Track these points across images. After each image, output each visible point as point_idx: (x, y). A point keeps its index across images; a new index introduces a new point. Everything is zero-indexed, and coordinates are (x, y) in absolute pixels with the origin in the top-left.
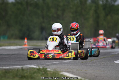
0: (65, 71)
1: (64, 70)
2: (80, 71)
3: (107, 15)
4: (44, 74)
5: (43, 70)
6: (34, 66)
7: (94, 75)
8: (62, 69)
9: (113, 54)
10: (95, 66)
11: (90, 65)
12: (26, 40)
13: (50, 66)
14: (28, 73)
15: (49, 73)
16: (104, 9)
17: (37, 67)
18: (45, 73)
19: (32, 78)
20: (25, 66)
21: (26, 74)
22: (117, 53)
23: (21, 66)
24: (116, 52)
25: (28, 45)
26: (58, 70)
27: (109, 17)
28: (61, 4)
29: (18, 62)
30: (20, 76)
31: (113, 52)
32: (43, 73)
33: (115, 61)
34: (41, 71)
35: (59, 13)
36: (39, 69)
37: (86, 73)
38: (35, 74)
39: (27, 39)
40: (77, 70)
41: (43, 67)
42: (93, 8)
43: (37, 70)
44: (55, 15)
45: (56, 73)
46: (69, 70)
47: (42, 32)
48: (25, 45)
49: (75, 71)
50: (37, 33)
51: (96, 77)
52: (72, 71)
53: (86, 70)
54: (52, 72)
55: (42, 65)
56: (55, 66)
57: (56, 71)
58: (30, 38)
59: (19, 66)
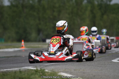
0: (63, 72)
2: (77, 71)
3: (103, 15)
5: (40, 72)
6: (32, 67)
7: (92, 75)
8: (60, 69)
9: (110, 53)
10: (92, 65)
11: (87, 65)
12: (23, 42)
13: (48, 67)
14: (26, 75)
15: (46, 74)
16: (100, 9)
17: (35, 69)
20: (22, 68)
21: (24, 76)
22: (114, 52)
23: (19, 68)
26: (56, 71)
27: (105, 17)
28: (57, 5)
29: (16, 64)
32: (41, 74)
34: (39, 73)
35: (56, 14)
36: (36, 71)
37: (84, 73)
38: (33, 76)
39: (25, 41)
40: (75, 70)
41: (40, 68)
44: (51, 17)
45: (54, 74)
46: (67, 70)
47: (39, 34)
48: (22, 47)
49: (73, 71)
50: (34, 35)
51: (94, 76)
52: (69, 71)
53: (83, 70)
54: (49, 73)
55: (40, 66)
56: (52, 67)
57: (54, 72)
58: (27, 40)
59: (17, 68)
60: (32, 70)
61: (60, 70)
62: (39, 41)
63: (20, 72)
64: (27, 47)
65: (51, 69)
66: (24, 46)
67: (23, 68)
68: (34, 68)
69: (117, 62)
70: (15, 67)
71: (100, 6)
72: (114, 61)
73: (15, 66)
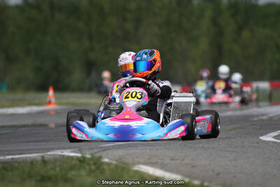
0: (144, 164)
1: (143, 160)
2: (178, 162)
3: (240, 28)
4: (94, 171)
5: (92, 163)
6: (71, 152)
7: (213, 171)
8: (137, 157)
9: (256, 119)
10: (214, 148)
11: (203, 147)
12: (51, 93)
13: (110, 152)
14: (58, 169)
15: (106, 167)
16: (234, 15)
17: (79, 155)
18: (98, 168)
19: (66, 180)
20: (49, 153)
21: (52, 173)
22: (265, 117)
23: (41, 154)
24: (263, 115)
25: (56, 104)
26: (129, 160)
27: (246, 34)
28: (133, 6)
29: (34, 143)
30: (39, 178)
31: (257, 116)
32: (93, 167)
33: (262, 135)
34: (89, 164)
35: (129, 26)
36: (82, 161)
37: (193, 167)
38: (73, 172)
39: (56, 90)
40: (172, 160)
41: (92, 154)
43: (78, 163)
45: (123, 169)
46: (153, 160)
47: (89, 73)
48: (50, 103)
49: (167, 161)
50: (77, 75)
51: (218, 174)
52: (160, 161)
53: (192, 160)
54: (112, 166)
55: (90, 149)
56: (120, 152)
57: (122, 163)
58: (60, 88)
59: (37, 153)
60: (72, 157)
61: (137, 160)
62: (90, 90)
63: (44, 162)
64: (60, 104)
65: (117, 157)
66: (53, 100)
67: (52, 153)
68: (77, 153)
69: (273, 142)
70: (32, 150)
71: (234, 8)
72: (264, 138)
73: (31, 147)
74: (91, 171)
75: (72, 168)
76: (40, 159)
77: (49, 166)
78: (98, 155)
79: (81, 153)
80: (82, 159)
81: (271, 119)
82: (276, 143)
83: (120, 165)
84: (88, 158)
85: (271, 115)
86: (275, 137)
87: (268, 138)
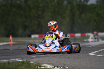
0: (46, 64)
1: (45, 62)
2: (59, 63)
3: (81, 13)
4: (27, 66)
5: (26, 63)
6: (19, 59)
7: (72, 66)
8: (43, 61)
9: (87, 47)
10: (72, 58)
11: (68, 57)
12: (11, 38)
13: (33, 59)
14: (14, 66)
15: (32, 65)
17: (22, 61)
18: (29, 65)
20: (10, 60)
21: (12, 67)
22: (91, 46)
23: (7, 60)
24: (90, 45)
25: (13, 41)
26: (40, 62)
27: (83, 15)
29: (5, 56)
32: (27, 65)
33: (90, 53)
34: (25, 64)
35: (40, 13)
36: (23, 63)
37: (65, 65)
38: (20, 67)
40: (56, 62)
41: (27, 60)
42: (69, 8)
43: (21, 63)
46: (49, 62)
47: (25, 30)
48: (10, 41)
49: (55, 63)
50: (20, 31)
51: (74, 67)
52: (52, 63)
53: (64, 62)
54: (34, 65)
55: (26, 58)
56: (37, 59)
57: (38, 63)
58: (15, 36)
60: (19, 61)
61: (43, 62)
62: (25, 36)
63: (9, 63)
64: (14, 42)
65: (36, 61)
67: (11, 60)
68: (21, 60)
72: (90, 54)
73: (4, 58)
74: (26, 66)
75: (19, 65)
76: (7, 62)
77: (11, 65)
78: (29, 60)
79: (22, 60)
80: (23, 62)
81: (93, 47)
82: (95, 56)
83: (37, 64)
84: (25, 62)
85: (93, 46)
86: (94, 54)
87: (92, 54)
